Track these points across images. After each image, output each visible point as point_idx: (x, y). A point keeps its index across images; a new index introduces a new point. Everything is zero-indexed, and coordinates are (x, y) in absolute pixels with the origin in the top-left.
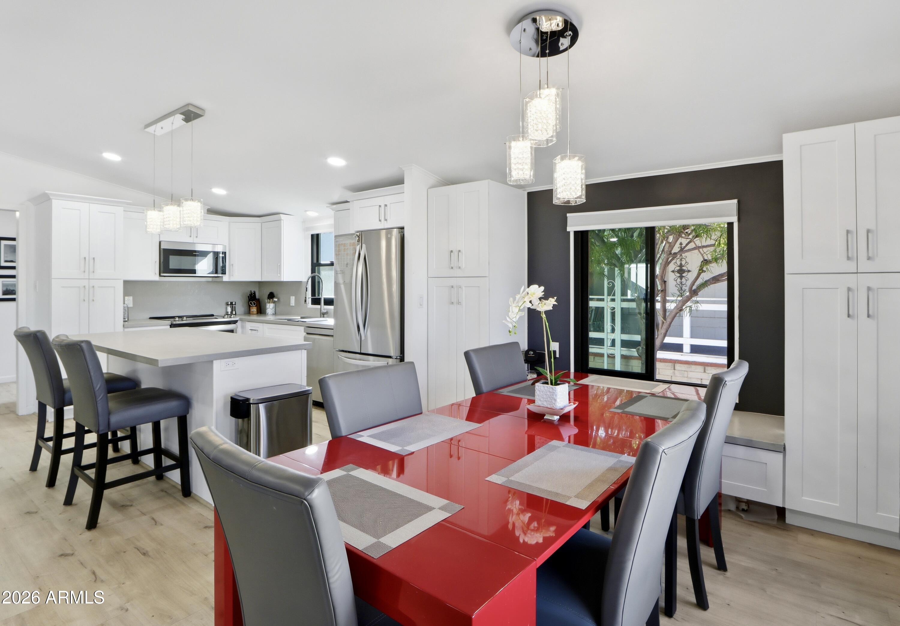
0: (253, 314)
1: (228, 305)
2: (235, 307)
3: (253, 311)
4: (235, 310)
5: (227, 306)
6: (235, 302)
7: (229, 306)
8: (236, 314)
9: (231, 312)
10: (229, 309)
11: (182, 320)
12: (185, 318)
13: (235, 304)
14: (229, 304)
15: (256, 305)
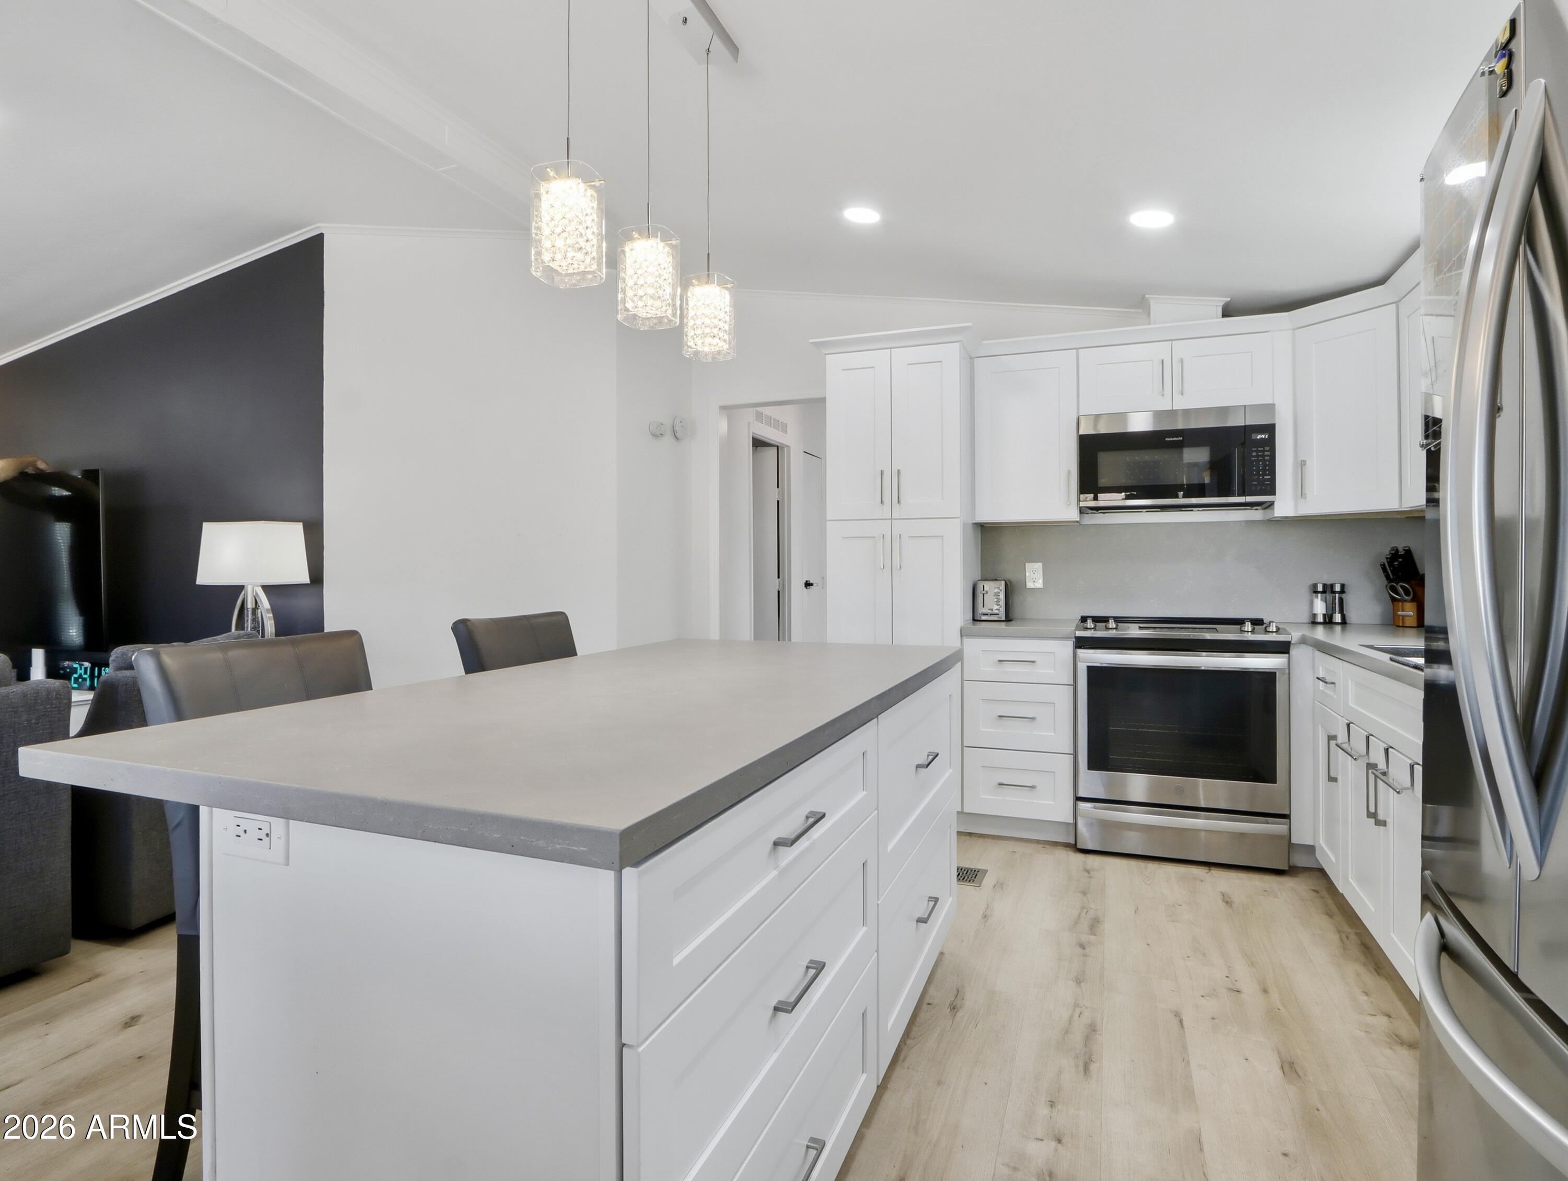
0: (1403, 627)
1: (1316, 592)
2: (1341, 600)
3: (1403, 616)
4: (1342, 611)
5: (1314, 594)
6: (1343, 586)
7: (1319, 595)
8: (1344, 622)
9: (1324, 615)
10: (1320, 607)
11: (1107, 629)
12: (1112, 624)
13: (1342, 591)
14: (1320, 588)
15: (1411, 596)
